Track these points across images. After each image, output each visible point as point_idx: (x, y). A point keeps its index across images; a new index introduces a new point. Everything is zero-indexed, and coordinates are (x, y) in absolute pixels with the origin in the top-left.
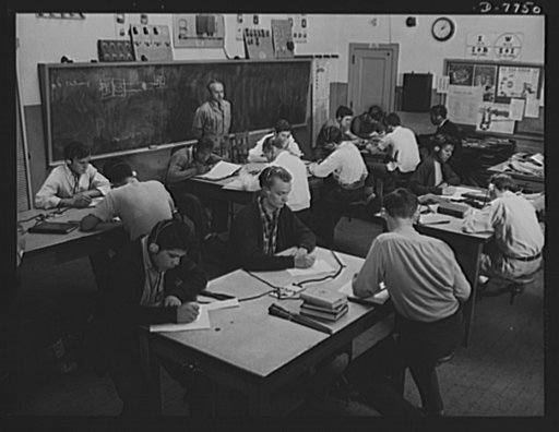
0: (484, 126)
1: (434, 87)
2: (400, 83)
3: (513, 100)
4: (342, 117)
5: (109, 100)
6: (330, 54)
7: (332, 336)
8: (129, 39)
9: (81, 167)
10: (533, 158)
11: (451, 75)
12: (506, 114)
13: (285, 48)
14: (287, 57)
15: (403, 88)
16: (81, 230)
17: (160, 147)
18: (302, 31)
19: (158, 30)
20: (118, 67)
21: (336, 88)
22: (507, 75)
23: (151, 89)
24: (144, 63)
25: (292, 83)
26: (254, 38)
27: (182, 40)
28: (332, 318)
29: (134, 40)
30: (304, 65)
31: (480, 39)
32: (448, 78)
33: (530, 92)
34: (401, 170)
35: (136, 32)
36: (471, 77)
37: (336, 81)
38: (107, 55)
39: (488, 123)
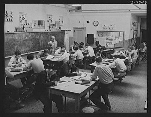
0: (107, 46)
1: (94, 37)
2: (86, 36)
3: (113, 40)
4: (75, 45)
5: (18, 41)
6: (69, 30)
7: (90, 86)
8: (23, 26)
9: (18, 57)
10: (120, 52)
11: (98, 34)
12: (112, 43)
13: (59, 28)
14: (59, 30)
15: (87, 38)
16: (23, 71)
17: (30, 53)
18: (62, 24)
19: (30, 24)
20: (20, 33)
21: (71, 38)
22: (111, 34)
23: (28, 38)
24: (26, 32)
25: (61, 37)
26: (51, 26)
27: (35, 27)
28: (89, 83)
29: (24, 26)
30: (63, 32)
31: (105, 26)
32: (98, 35)
33: (117, 38)
34: (90, 56)
35: (24, 25)
36: (103, 35)
37: (71, 36)
38: (18, 30)
39: (108, 45)
